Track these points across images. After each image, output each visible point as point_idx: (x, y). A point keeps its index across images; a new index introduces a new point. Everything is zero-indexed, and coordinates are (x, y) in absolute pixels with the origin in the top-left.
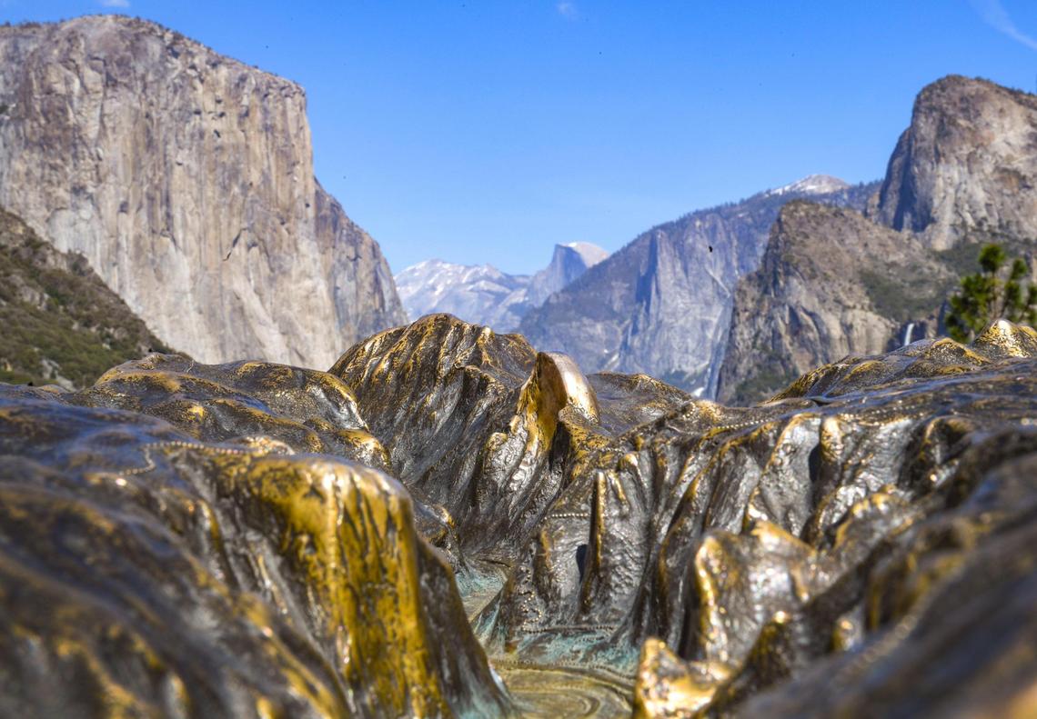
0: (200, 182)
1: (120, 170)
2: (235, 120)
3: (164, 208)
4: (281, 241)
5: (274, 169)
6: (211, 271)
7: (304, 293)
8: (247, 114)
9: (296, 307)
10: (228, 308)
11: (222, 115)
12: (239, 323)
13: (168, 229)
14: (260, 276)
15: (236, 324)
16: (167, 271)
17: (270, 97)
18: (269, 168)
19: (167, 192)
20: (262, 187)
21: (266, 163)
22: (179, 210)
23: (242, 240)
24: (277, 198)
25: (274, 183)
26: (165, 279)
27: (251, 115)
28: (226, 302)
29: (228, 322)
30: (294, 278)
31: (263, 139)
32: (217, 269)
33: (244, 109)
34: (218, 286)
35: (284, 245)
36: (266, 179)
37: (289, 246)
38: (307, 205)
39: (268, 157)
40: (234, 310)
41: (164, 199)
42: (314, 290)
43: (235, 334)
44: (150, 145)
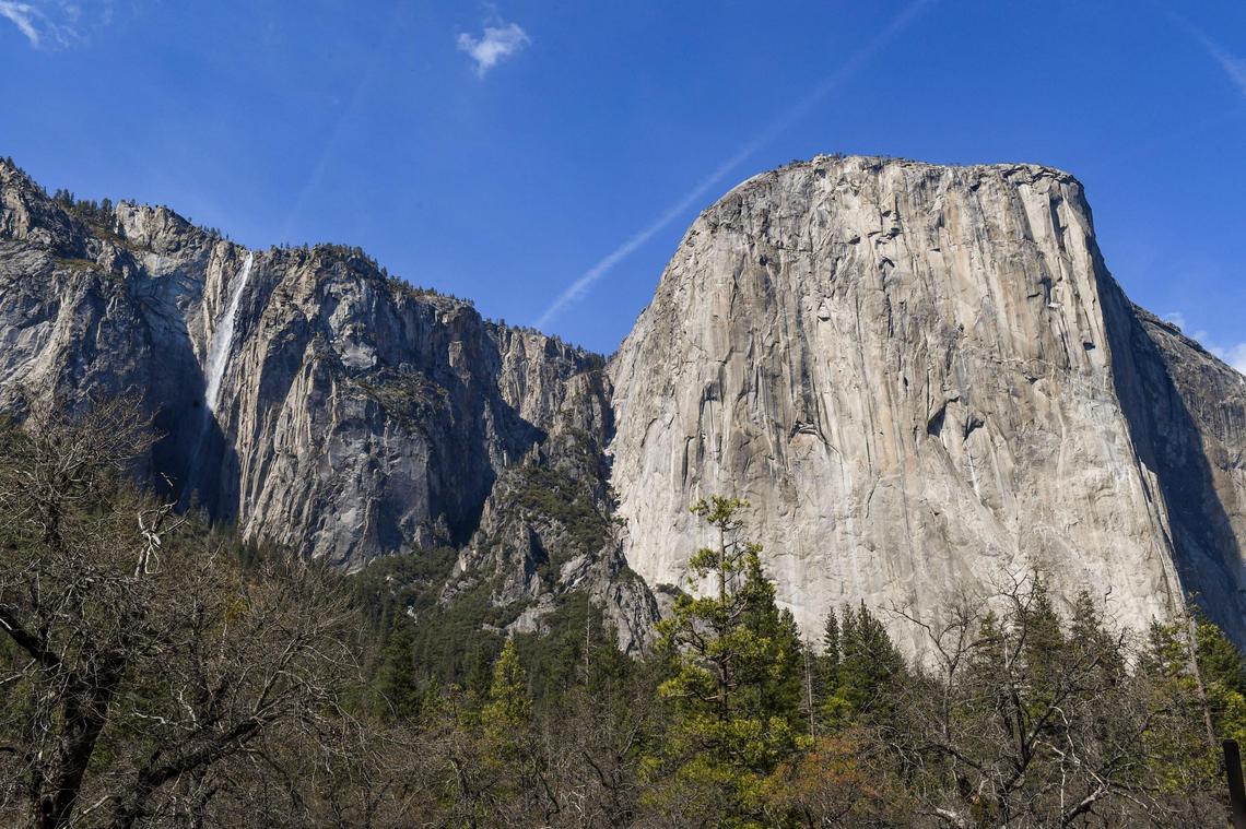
0: (858, 339)
1: (707, 340)
2: (922, 236)
3: (799, 388)
4: (1032, 409)
5: (999, 295)
6: (888, 477)
7: (1082, 492)
8: (941, 223)
9: (1065, 517)
10: (918, 533)
11: (895, 233)
12: (939, 557)
13: (810, 421)
14: (992, 475)
15: (934, 560)
16: (805, 486)
17: (983, 188)
18: (990, 294)
19: (804, 363)
20: (981, 328)
21: (983, 289)
22: (828, 389)
23: (950, 419)
24: (1013, 340)
25: (1002, 316)
26: (801, 497)
27: (948, 222)
28: (915, 524)
29: (919, 557)
30: (1060, 469)
31: (976, 253)
32: (897, 471)
33: (937, 216)
34: (899, 499)
35: (1041, 416)
36: (987, 314)
37: (1050, 416)
38: (1088, 346)
39: (987, 279)
40: (930, 535)
41: (797, 375)
42: (1106, 484)
43: (933, 577)
44: (769, 298)
